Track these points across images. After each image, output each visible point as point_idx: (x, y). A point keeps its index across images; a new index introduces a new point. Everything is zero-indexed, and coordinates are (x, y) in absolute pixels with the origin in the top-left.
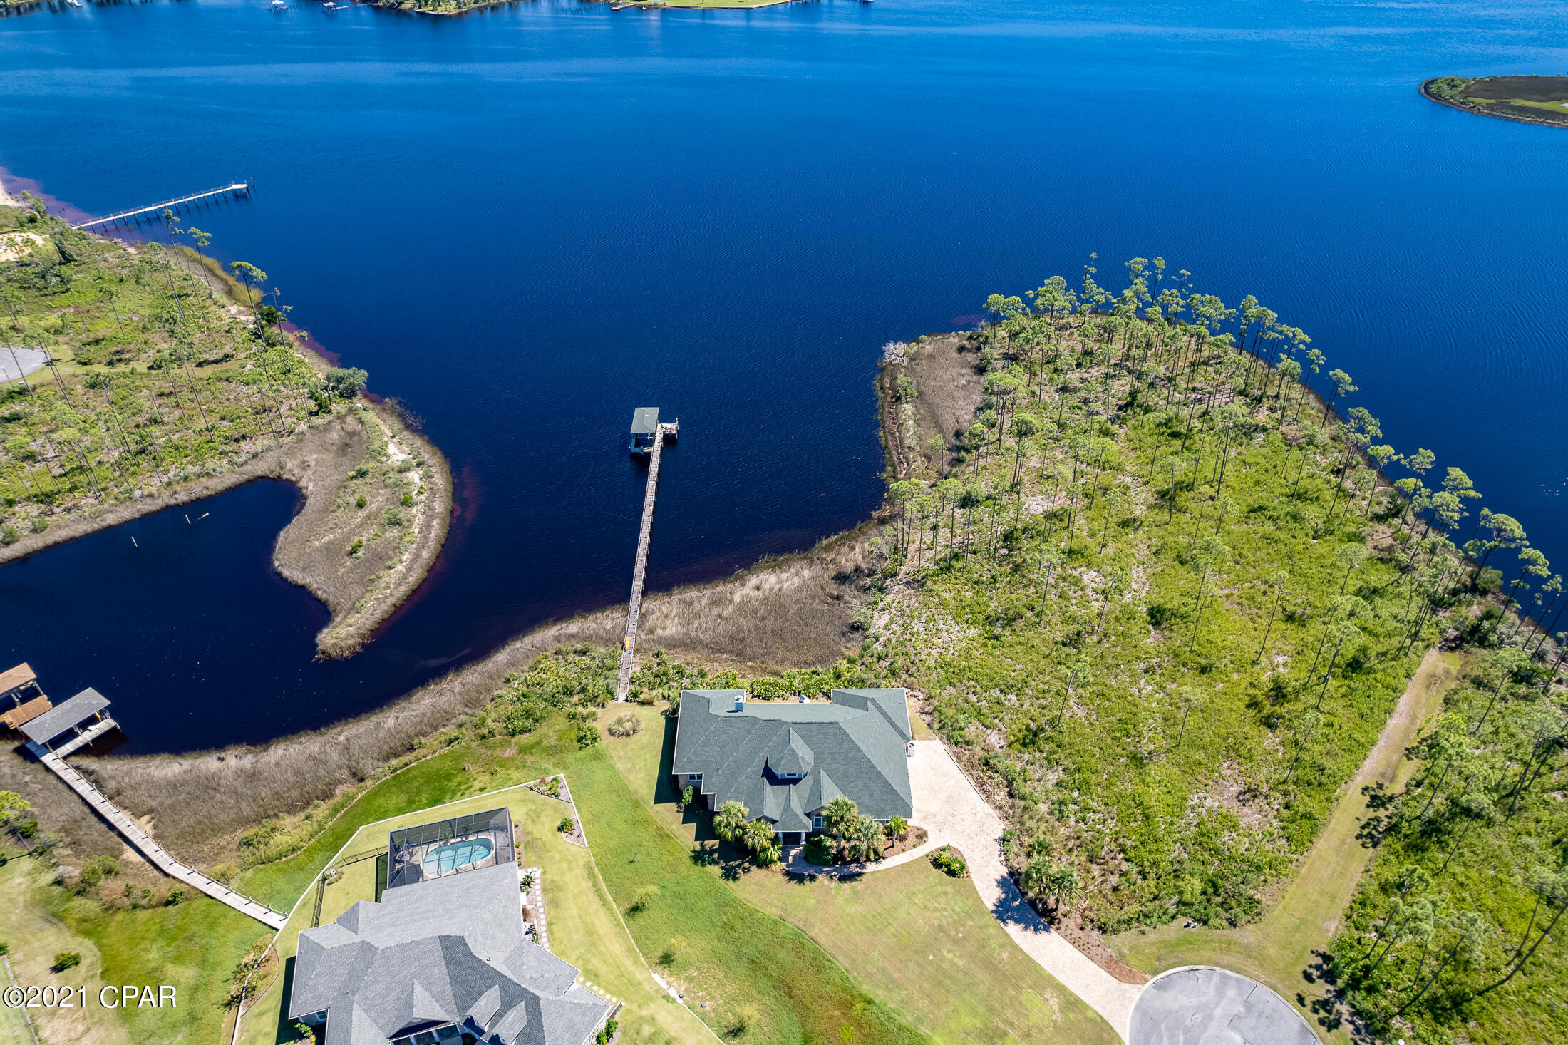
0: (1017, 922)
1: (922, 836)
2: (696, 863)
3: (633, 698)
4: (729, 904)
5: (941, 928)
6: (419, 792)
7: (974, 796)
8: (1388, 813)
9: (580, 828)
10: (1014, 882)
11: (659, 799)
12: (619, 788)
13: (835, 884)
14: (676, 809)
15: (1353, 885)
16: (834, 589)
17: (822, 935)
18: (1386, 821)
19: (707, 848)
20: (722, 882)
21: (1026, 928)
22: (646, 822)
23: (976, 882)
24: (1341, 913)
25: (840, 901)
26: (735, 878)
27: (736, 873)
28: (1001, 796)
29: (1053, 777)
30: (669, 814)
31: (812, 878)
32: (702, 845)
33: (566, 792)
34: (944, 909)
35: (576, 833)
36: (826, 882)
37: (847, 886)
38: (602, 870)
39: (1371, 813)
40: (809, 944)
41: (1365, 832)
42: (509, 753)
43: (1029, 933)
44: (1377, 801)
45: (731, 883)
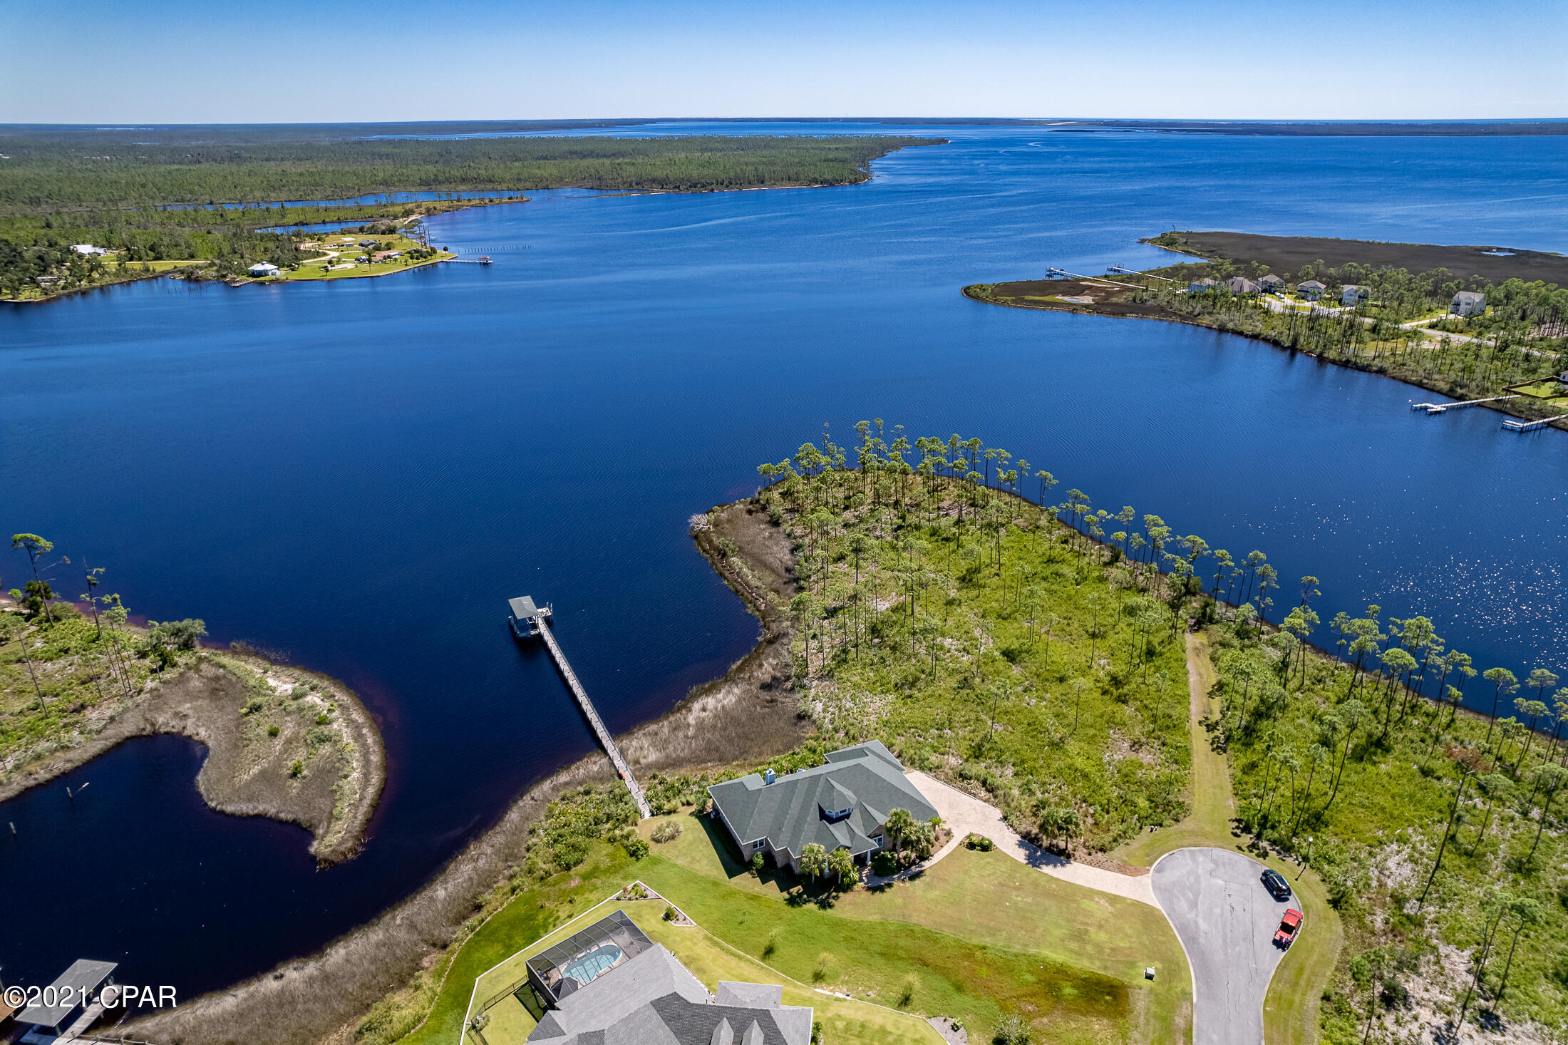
0: (1047, 864)
1: (948, 834)
2: (793, 906)
3: (657, 811)
4: (837, 925)
5: (1001, 885)
6: (511, 938)
7: (965, 798)
8: (1221, 731)
9: (682, 913)
10: (1028, 840)
11: (731, 874)
12: (691, 878)
13: (908, 884)
14: (750, 876)
15: (1227, 777)
16: (766, 695)
17: (921, 920)
18: (1222, 737)
19: (794, 894)
20: (822, 911)
21: (1055, 866)
22: (732, 894)
23: (1004, 850)
24: (1231, 794)
25: (919, 893)
26: (831, 906)
27: (829, 903)
28: (983, 794)
29: (1009, 771)
30: (746, 882)
31: (890, 885)
32: (789, 893)
33: (651, 893)
34: (994, 873)
35: (681, 918)
36: (901, 884)
37: (917, 882)
38: (720, 937)
39: (1212, 735)
40: (916, 929)
41: (1215, 746)
42: (575, 883)
43: (1059, 868)
44: (1211, 728)
45: (829, 910)
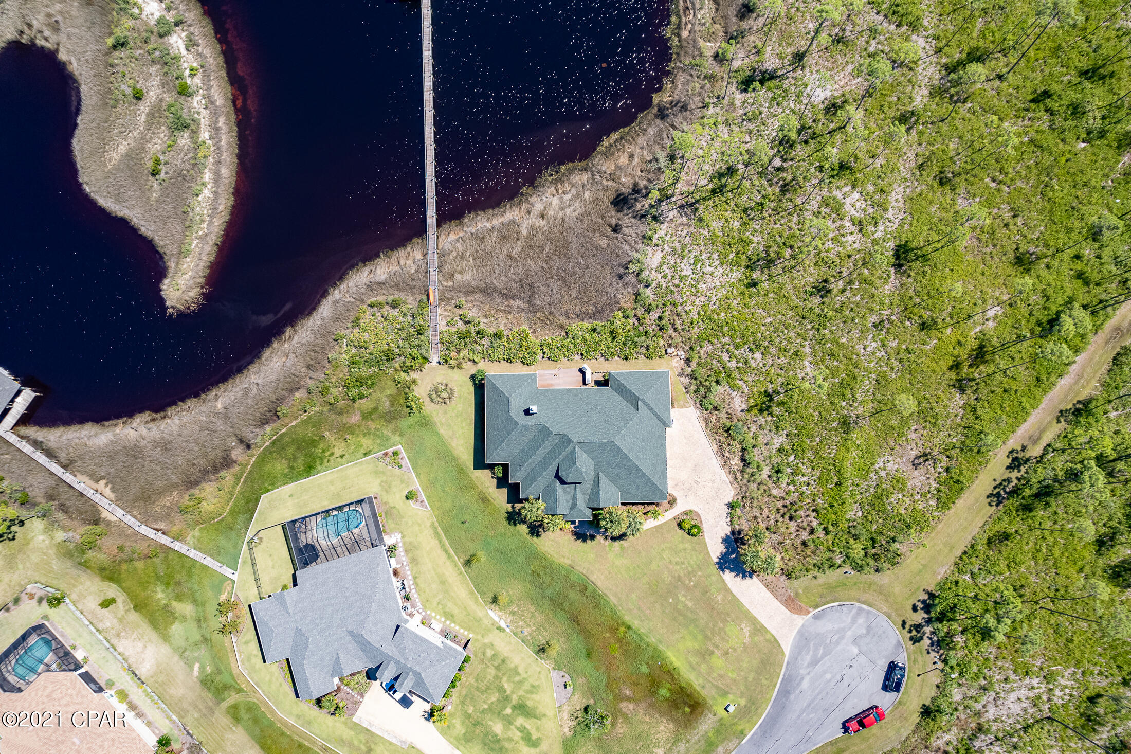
0: (732, 571)
1: (672, 502)
2: (509, 523)
3: (444, 361)
4: (535, 556)
5: (679, 578)
7: (715, 463)
8: (1019, 475)
9: (423, 496)
10: (735, 540)
11: (477, 467)
12: (446, 456)
13: (608, 542)
14: (491, 475)
15: (970, 538)
16: (613, 217)
17: (600, 580)
18: (1015, 482)
19: (517, 509)
20: (529, 537)
21: (737, 575)
22: (470, 486)
23: (707, 540)
25: (611, 556)
26: (538, 535)
27: (538, 532)
28: (735, 461)
29: (779, 441)
30: (485, 480)
31: (592, 537)
32: (513, 507)
33: (406, 463)
34: (683, 563)
35: (420, 499)
36: (602, 541)
37: (617, 544)
38: (443, 529)
39: (1007, 475)
40: (590, 589)
41: (995, 492)
42: (355, 419)
43: (739, 579)
44: (1016, 463)
45: (535, 539)
